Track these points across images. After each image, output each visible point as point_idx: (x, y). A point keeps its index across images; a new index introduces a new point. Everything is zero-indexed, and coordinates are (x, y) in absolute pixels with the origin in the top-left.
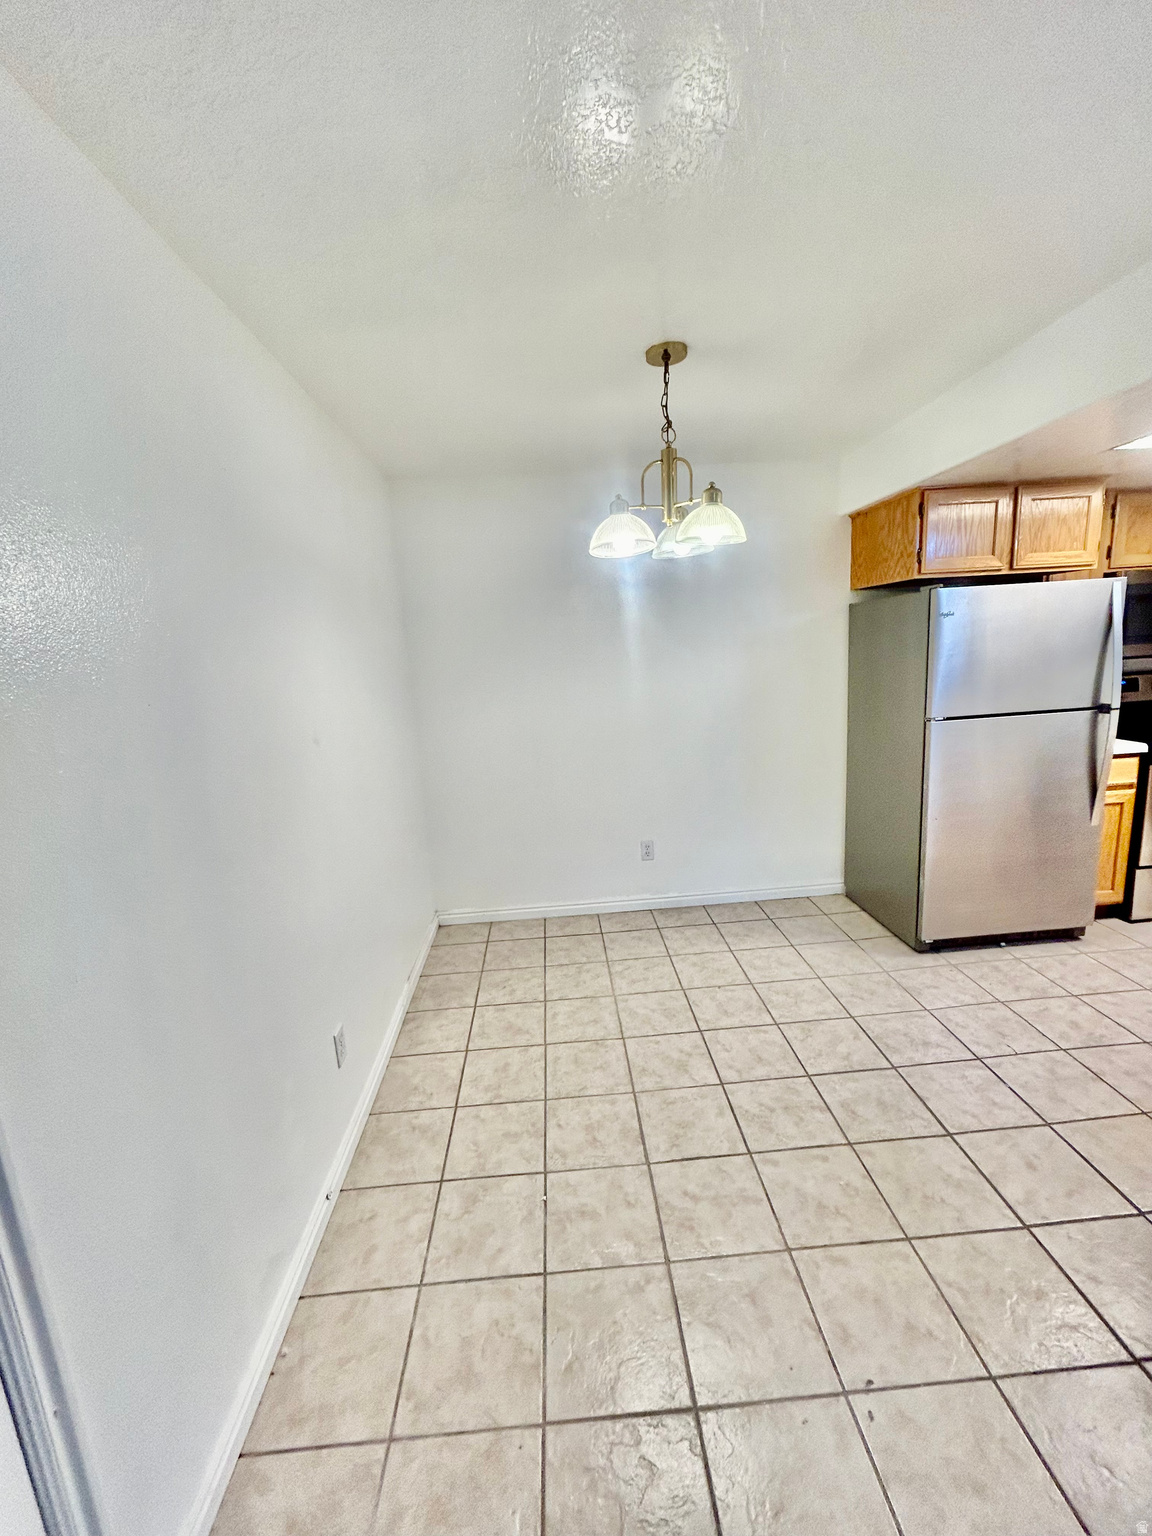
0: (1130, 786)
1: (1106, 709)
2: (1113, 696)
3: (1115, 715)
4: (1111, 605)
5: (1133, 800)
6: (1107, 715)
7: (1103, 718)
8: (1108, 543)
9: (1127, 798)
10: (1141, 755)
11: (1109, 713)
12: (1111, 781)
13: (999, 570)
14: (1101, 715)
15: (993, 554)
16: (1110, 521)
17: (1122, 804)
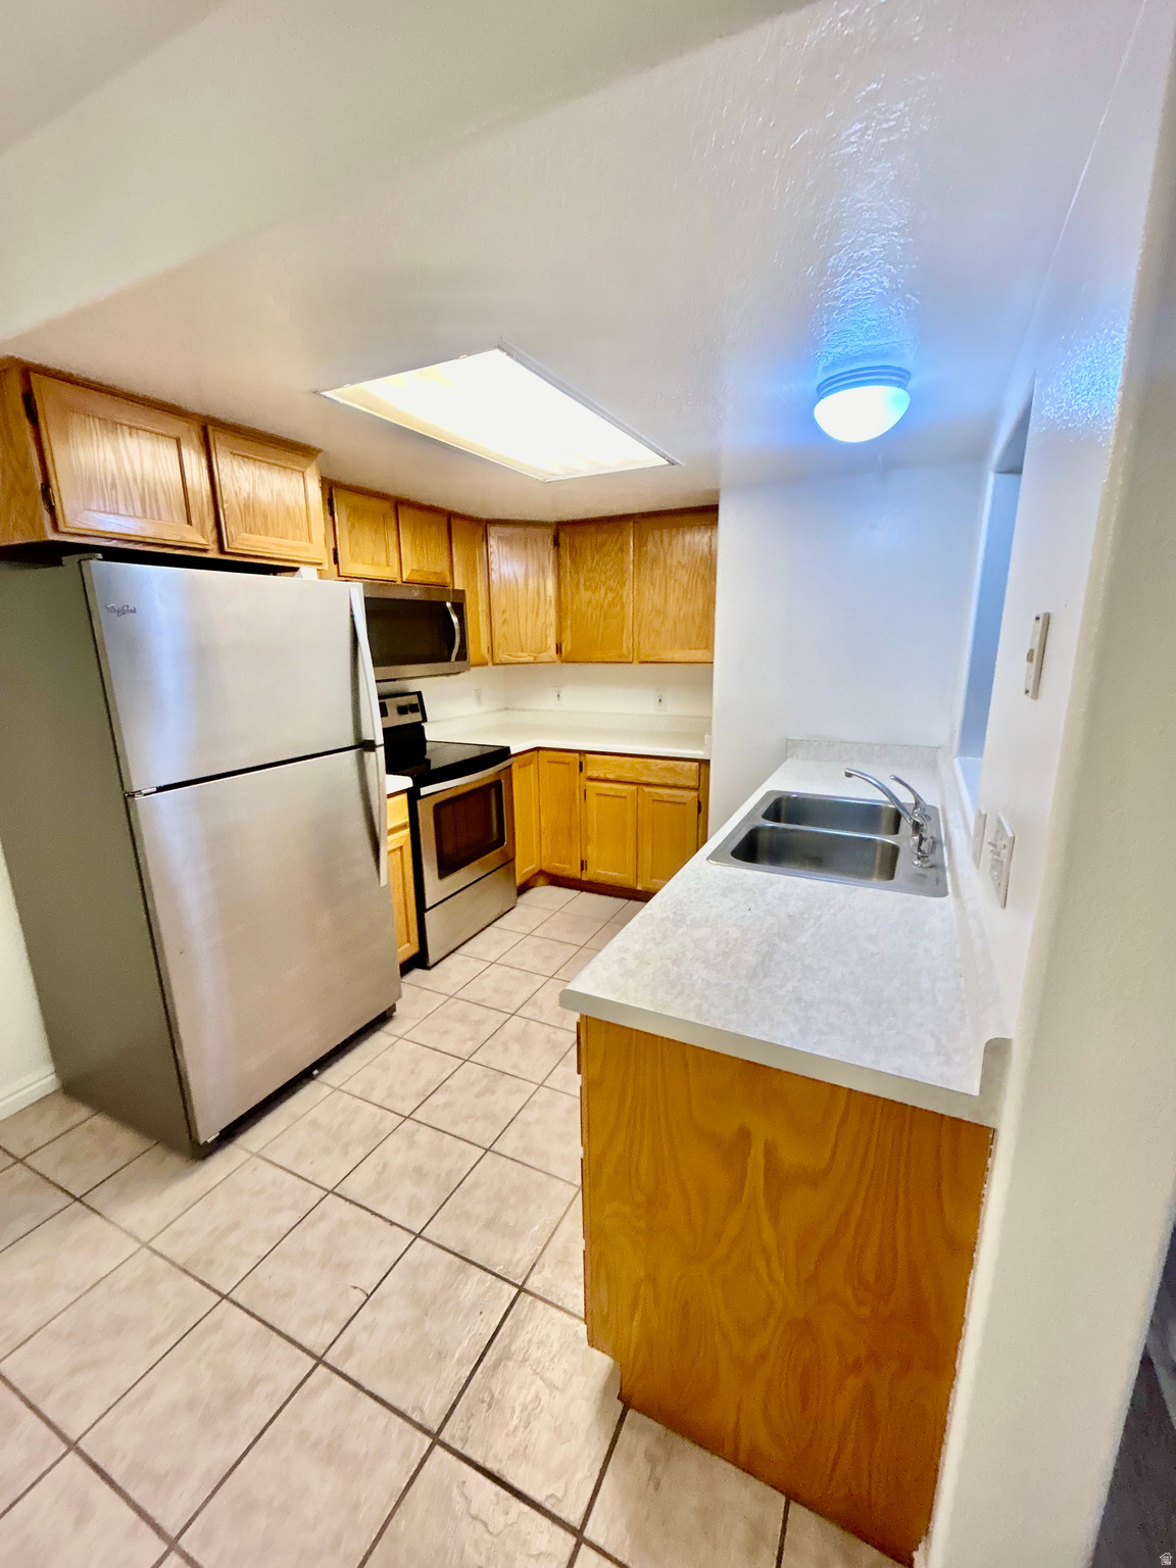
0: (403, 827)
1: (369, 746)
2: (374, 730)
3: (381, 751)
4: (352, 616)
5: (409, 842)
6: (373, 754)
7: (370, 757)
8: (334, 546)
9: (404, 840)
10: (408, 791)
11: (373, 750)
12: (390, 825)
13: (205, 551)
14: (366, 754)
15: (189, 522)
16: (330, 518)
17: (401, 848)
